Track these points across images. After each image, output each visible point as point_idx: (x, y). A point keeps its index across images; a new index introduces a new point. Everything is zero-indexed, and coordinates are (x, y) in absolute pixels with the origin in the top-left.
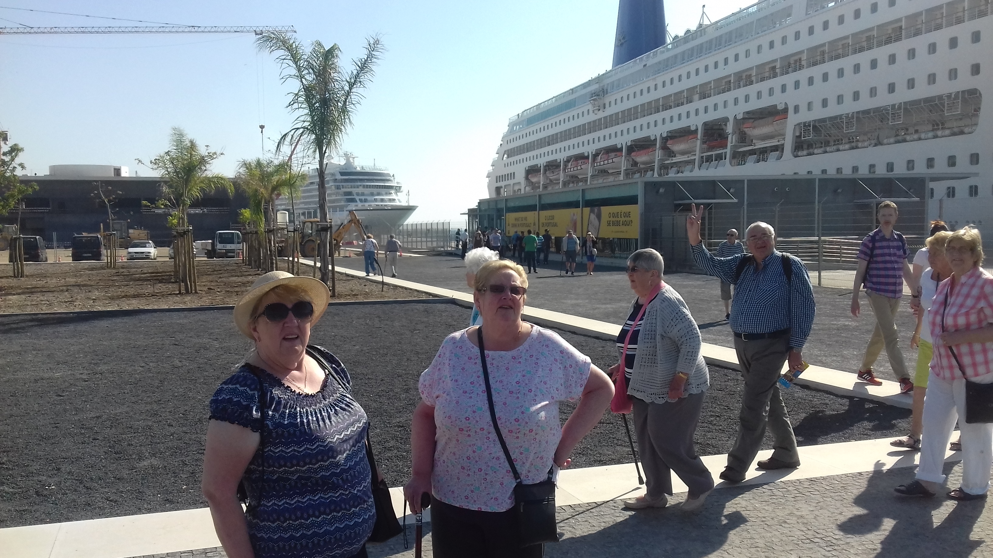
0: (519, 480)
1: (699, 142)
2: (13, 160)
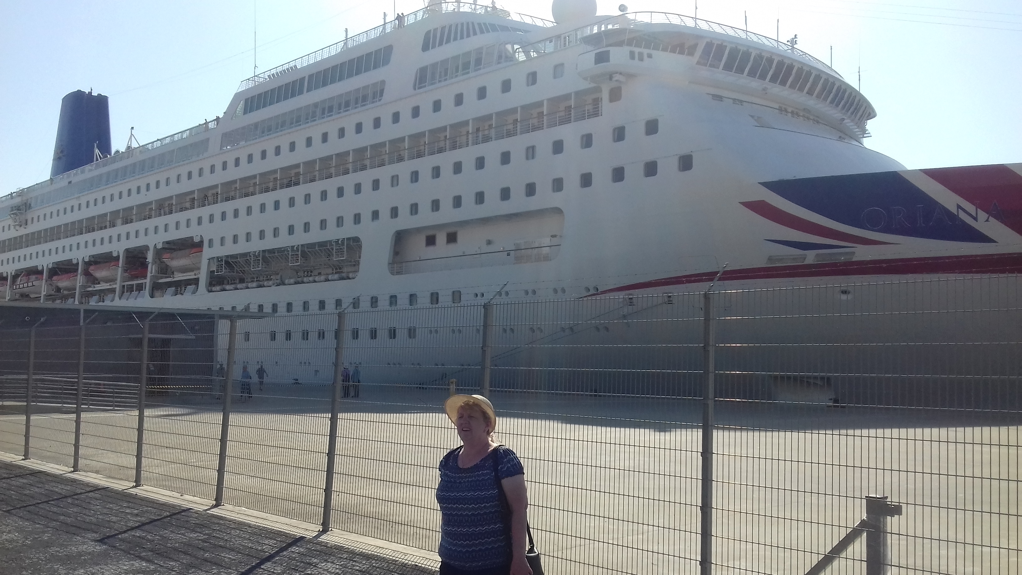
1: (120, 270)
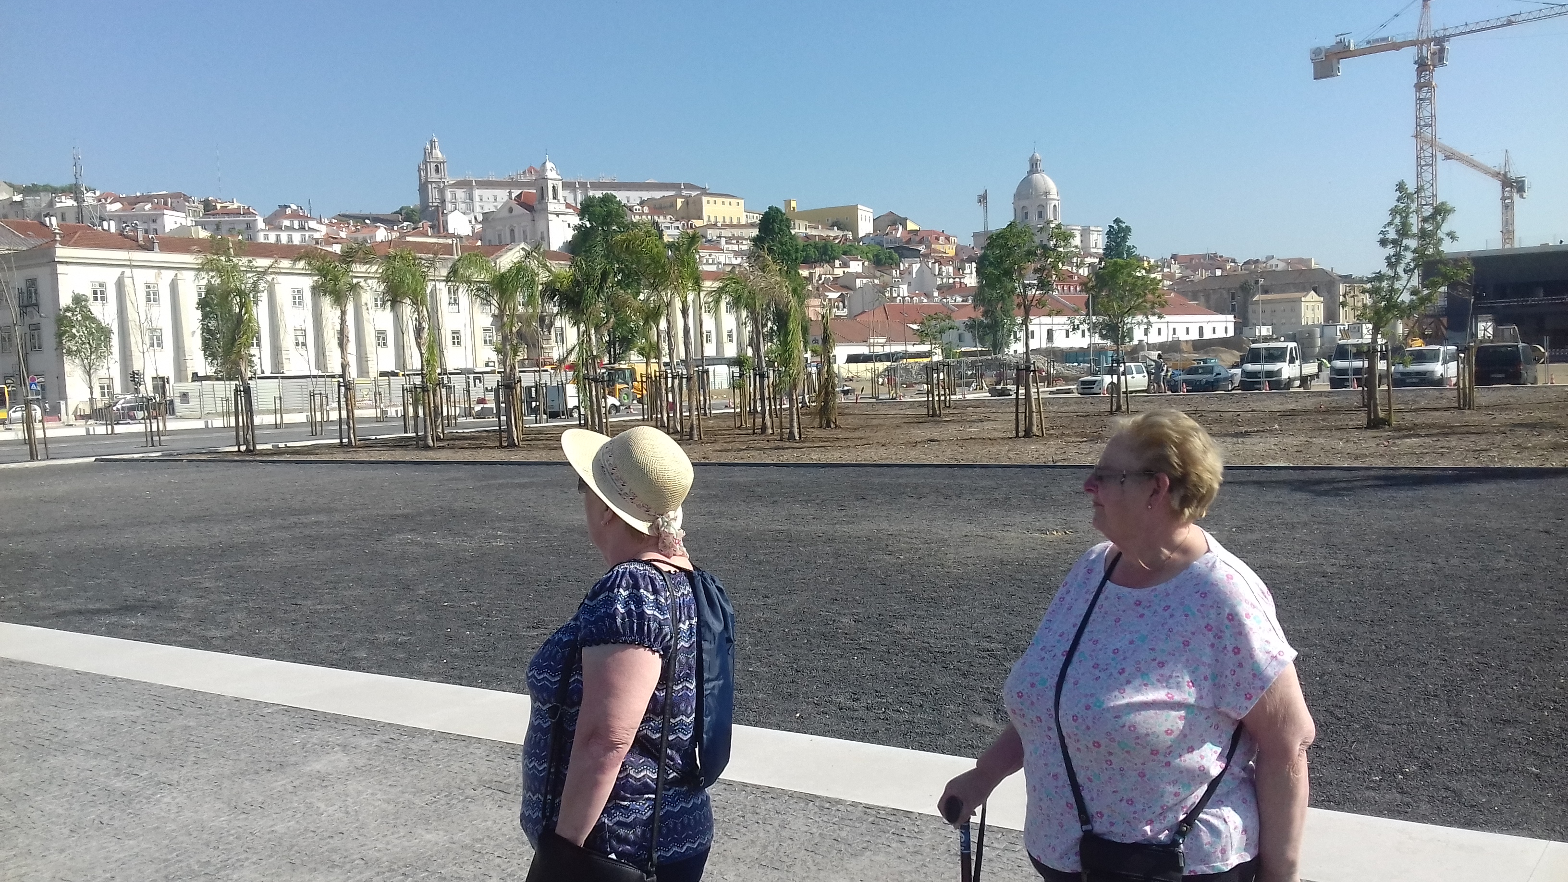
0: (1089, 827)
2: (1438, 227)
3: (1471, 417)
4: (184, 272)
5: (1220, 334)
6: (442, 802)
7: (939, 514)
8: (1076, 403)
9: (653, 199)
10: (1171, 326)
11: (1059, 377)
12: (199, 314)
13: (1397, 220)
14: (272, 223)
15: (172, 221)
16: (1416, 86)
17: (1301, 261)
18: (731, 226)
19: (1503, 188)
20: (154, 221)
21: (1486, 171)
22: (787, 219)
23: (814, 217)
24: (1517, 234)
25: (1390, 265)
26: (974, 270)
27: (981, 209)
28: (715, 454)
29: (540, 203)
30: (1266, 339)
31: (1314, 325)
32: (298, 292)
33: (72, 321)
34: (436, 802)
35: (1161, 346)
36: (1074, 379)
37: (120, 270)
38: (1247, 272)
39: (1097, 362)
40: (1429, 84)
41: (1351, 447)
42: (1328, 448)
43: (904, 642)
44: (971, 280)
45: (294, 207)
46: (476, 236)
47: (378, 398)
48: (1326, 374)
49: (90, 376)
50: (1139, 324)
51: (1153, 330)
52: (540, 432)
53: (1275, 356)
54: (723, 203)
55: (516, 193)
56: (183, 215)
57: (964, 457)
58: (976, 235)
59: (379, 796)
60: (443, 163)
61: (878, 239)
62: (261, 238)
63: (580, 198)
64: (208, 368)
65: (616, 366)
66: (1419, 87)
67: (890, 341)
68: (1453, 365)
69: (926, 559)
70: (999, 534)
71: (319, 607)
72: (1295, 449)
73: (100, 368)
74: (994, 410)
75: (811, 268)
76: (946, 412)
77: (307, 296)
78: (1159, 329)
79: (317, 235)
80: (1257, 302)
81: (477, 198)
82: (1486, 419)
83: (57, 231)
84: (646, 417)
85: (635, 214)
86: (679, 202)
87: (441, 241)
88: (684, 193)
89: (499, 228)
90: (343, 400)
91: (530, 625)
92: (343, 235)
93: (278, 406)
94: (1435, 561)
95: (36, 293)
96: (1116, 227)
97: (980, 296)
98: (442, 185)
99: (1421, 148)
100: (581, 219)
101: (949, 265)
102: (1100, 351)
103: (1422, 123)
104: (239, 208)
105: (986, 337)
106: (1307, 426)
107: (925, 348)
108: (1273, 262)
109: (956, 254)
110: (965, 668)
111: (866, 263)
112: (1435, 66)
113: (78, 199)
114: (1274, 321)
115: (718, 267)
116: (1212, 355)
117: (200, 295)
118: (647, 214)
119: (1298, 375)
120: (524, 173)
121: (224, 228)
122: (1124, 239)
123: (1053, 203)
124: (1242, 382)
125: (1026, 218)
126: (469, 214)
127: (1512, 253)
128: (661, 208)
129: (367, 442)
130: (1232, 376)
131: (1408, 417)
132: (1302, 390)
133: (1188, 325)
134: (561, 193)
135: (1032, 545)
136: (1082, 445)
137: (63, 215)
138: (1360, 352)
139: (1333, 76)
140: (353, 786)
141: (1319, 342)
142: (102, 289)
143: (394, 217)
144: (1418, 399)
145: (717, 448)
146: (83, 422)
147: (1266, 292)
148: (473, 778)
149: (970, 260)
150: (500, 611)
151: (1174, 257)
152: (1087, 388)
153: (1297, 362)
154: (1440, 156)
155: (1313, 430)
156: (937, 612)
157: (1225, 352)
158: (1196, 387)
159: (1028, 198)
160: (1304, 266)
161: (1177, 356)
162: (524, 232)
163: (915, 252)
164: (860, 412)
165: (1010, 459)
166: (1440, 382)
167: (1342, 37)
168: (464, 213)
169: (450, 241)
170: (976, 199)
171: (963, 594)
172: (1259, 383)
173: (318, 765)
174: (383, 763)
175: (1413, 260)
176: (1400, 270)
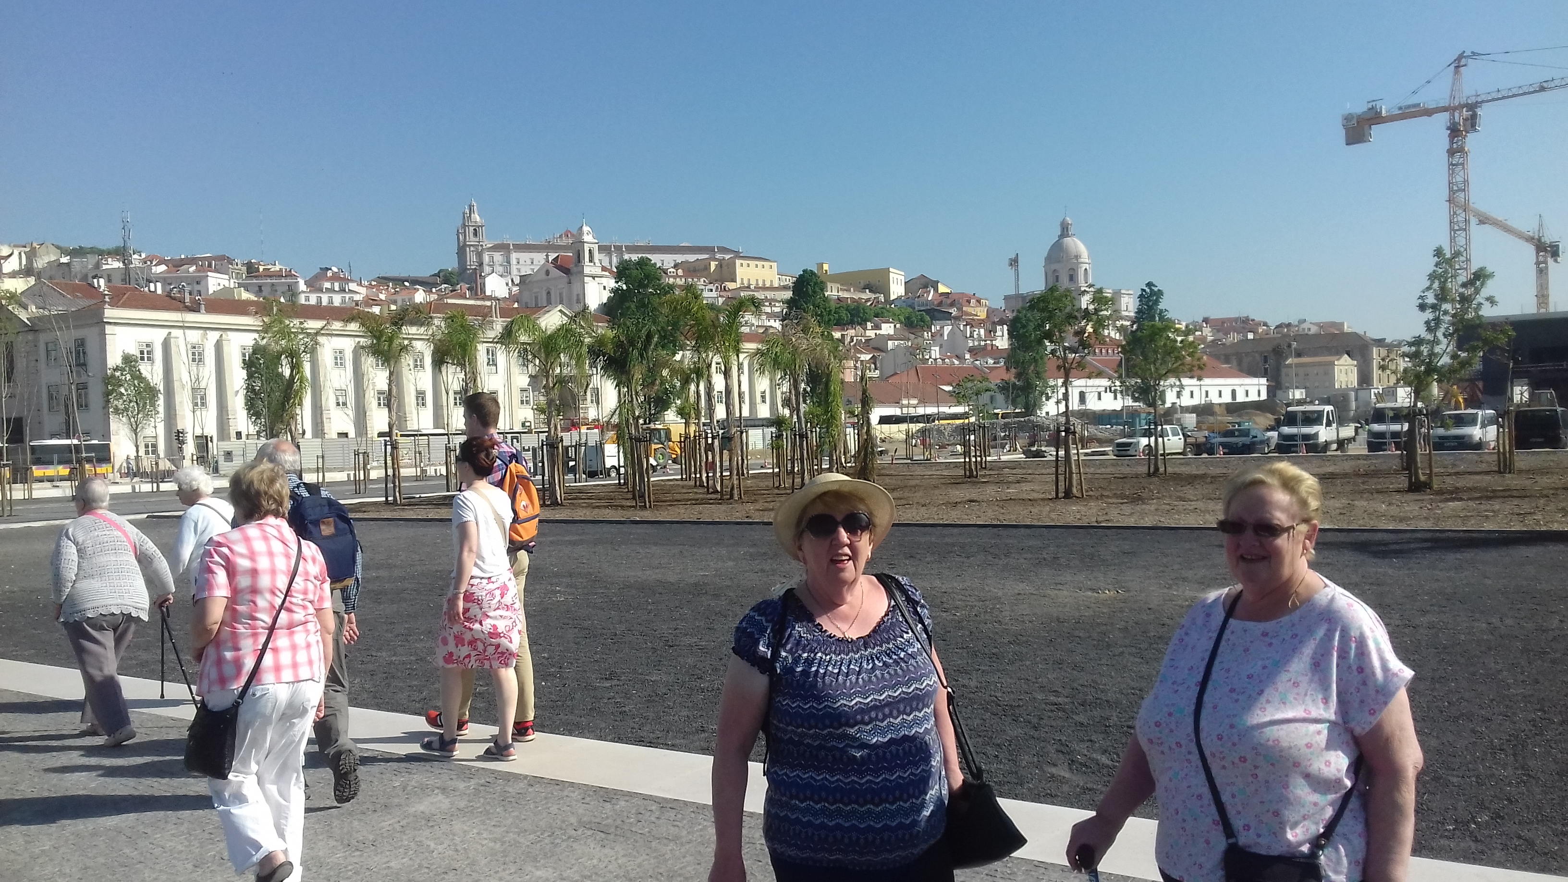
3: (1511, 481)
4: (229, 333)
5: (1253, 397)
6: (546, 841)
7: (990, 573)
8: (1113, 465)
9: (687, 262)
10: (1204, 389)
11: (1092, 440)
12: (244, 374)
13: (1436, 285)
14: (314, 285)
15: (216, 282)
16: (1448, 151)
17: (1333, 324)
18: (764, 288)
19: (1537, 253)
20: (198, 283)
21: (1520, 235)
22: (822, 282)
23: (846, 280)
24: (1551, 300)
25: (1429, 329)
26: (1006, 332)
27: (1011, 272)
28: (757, 513)
29: (576, 266)
30: (1300, 403)
31: (1348, 389)
32: (340, 352)
33: (120, 380)
34: (539, 841)
35: (1194, 409)
36: (1109, 442)
37: (166, 331)
38: (1279, 335)
39: (1131, 424)
40: (1461, 150)
41: (1394, 510)
42: (1372, 510)
43: (972, 695)
44: (1002, 341)
45: (335, 269)
46: (512, 298)
47: (418, 457)
48: (1363, 436)
49: (136, 435)
50: (1172, 386)
51: (1186, 393)
52: (580, 491)
53: (1312, 419)
54: (757, 266)
55: (552, 256)
56: (227, 277)
57: (1007, 517)
58: (1007, 298)
59: (485, 836)
60: (482, 226)
61: (910, 301)
62: (302, 300)
63: (615, 261)
64: (251, 427)
65: (652, 426)
66: (1451, 152)
67: (923, 402)
68: (1492, 430)
69: (982, 616)
70: (1052, 593)
71: (394, 658)
72: (1338, 511)
73: (147, 426)
74: (1030, 471)
75: (843, 330)
76: (982, 473)
77: (349, 356)
78: (1192, 392)
79: (357, 297)
80: (1290, 366)
81: (514, 261)
82: (1528, 483)
83: (106, 292)
84: (684, 477)
85: (669, 277)
86: (713, 265)
87: (479, 303)
88: (718, 256)
89: (535, 290)
90: (389, 459)
91: (603, 676)
92: (382, 297)
93: (320, 466)
94: (1490, 621)
95: (84, 353)
96: (1148, 290)
97: (1012, 358)
98: (480, 248)
99: (1455, 213)
100: (617, 282)
101: (982, 327)
102: (1133, 414)
103: (1455, 188)
104: (281, 270)
105: (1019, 399)
106: (1348, 488)
107: (960, 409)
108: (1305, 326)
109: (988, 316)
110: (1035, 721)
111: (898, 326)
112: (1467, 132)
113: (126, 262)
114: (1308, 385)
115: (751, 329)
116: (1246, 418)
117: (244, 355)
118: (681, 277)
119: (1335, 438)
120: (561, 236)
121: (266, 291)
122: (1157, 302)
123: (1084, 266)
124: (1278, 445)
125: (1057, 281)
126: (506, 276)
127: (1548, 317)
128: (695, 271)
129: (412, 500)
130: (1269, 439)
131: (1449, 480)
132: (1339, 453)
133: (1220, 388)
134: (597, 256)
135: (1086, 603)
136: (1123, 507)
137: (109, 276)
138: (1398, 415)
139: (1365, 142)
140: (457, 826)
141: (1353, 405)
142: (149, 349)
143: (431, 280)
144: (1457, 463)
145: (757, 507)
146: (128, 480)
147: (1299, 355)
148: (573, 820)
149: (1002, 323)
150: (571, 663)
151: (1206, 320)
152: (1123, 450)
153: (1334, 425)
154: (1473, 221)
155: (1353, 492)
156: (1001, 668)
157: (1259, 415)
158: (1232, 449)
159: (1059, 262)
160: (1337, 330)
161: (1211, 419)
162: (561, 294)
163: (946, 315)
164: (896, 473)
165: (1053, 520)
166: (1479, 446)
167: (1374, 104)
168: (501, 276)
169: (488, 303)
170: (1007, 262)
171: (1024, 650)
172: (1296, 446)
173: (423, 806)
174: (483, 804)
175: (1453, 324)
176: (1440, 334)
